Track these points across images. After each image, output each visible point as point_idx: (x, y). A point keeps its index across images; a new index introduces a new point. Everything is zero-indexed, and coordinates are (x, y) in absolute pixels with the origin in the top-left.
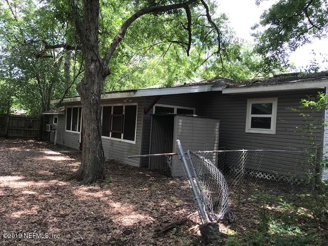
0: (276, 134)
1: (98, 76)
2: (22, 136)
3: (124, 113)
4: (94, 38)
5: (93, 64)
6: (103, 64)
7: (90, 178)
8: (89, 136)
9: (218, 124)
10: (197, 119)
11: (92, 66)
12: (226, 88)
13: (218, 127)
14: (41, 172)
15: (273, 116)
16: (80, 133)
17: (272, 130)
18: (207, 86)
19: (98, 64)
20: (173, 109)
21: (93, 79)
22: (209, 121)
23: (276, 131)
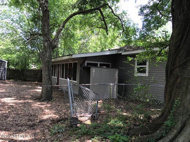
0: (149, 76)
1: (49, 48)
2: (32, 80)
3: (73, 67)
4: (47, 29)
5: (47, 42)
6: (52, 42)
7: (44, 99)
8: (44, 78)
9: (117, 71)
10: (106, 69)
11: (46, 44)
12: (124, 51)
13: (117, 73)
14: (26, 96)
15: (147, 67)
16: (56, 78)
17: (147, 74)
18: (114, 51)
19: (49, 42)
20: (97, 64)
21: (47, 50)
22: (112, 70)
23: (149, 74)
